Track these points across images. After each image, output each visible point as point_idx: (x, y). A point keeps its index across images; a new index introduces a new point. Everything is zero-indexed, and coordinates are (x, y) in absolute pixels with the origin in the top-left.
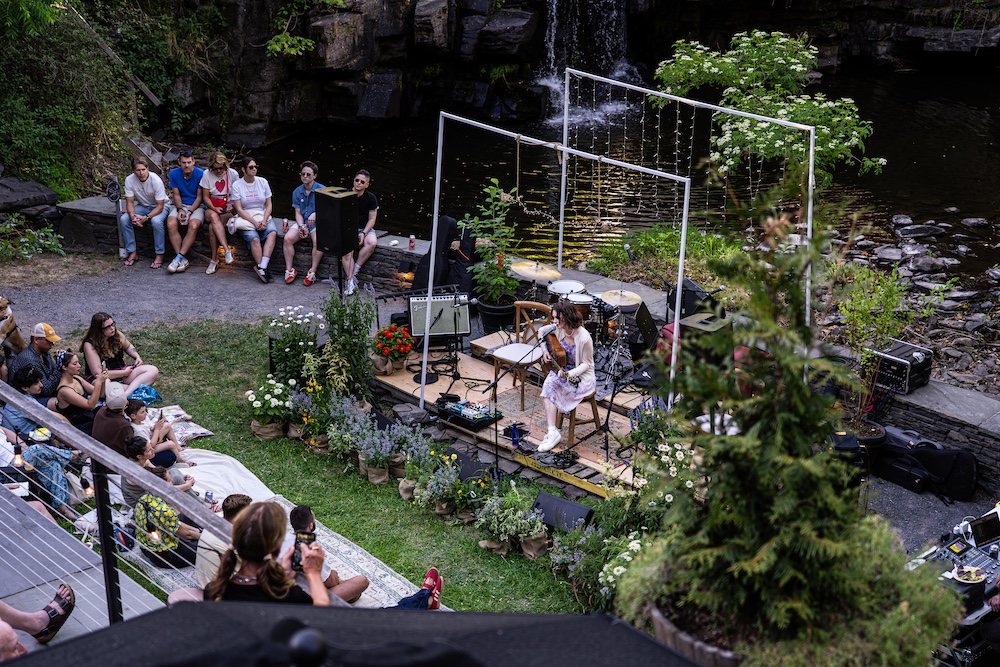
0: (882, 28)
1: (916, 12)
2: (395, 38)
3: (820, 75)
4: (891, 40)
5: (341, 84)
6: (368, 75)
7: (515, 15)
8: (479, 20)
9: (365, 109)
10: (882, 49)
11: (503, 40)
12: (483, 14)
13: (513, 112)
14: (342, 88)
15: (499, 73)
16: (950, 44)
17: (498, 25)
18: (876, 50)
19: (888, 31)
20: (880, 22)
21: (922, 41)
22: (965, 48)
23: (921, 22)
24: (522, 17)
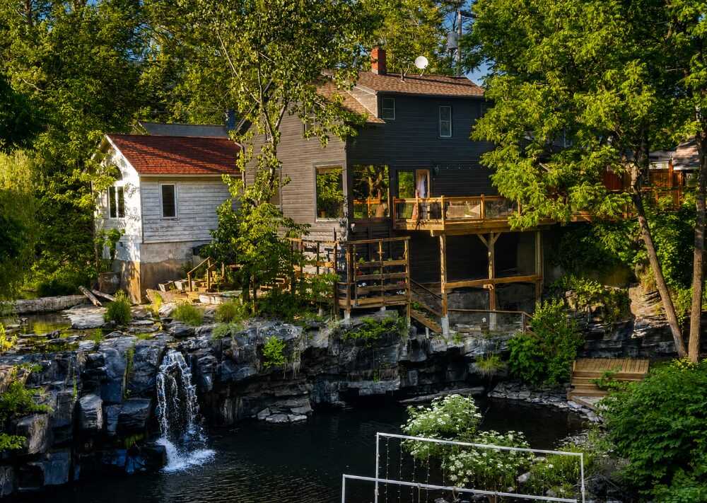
0: (332, 384)
1: (352, 374)
2: (66, 427)
3: (305, 417)
4: (338, 391)
5: (34, 464)
6: (48, 455)
7: (138, 402)
8: (116, 407)
9: (49, 479)
10: (333, 398)
11: (136, 420)
12: (118, 404)
13: (143, 466)
14: (36, 467)
15: (131, 441)
16: (374, 390)
17: (129, 410)
18: (330, 399)
19: (337, 386)
20: (331, 381)
21: (357, 389)
22: (382, 391)
23: (355, 379)
24: (143, 402)
